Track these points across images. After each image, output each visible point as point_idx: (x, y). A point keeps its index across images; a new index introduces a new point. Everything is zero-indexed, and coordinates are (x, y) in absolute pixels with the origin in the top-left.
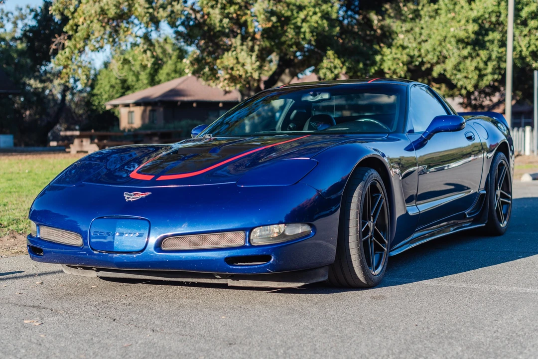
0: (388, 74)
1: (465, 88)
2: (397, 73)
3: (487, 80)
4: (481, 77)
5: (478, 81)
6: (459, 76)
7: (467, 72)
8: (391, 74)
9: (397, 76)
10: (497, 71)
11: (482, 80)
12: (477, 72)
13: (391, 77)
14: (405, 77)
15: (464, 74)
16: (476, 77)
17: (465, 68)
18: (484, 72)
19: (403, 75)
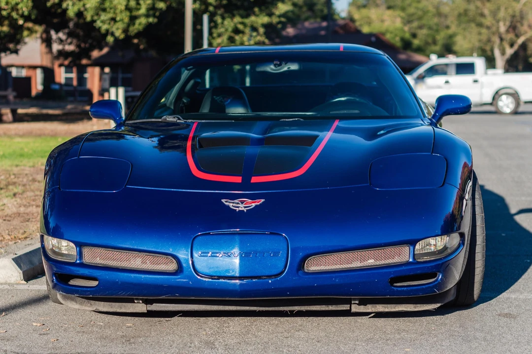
0: (5, 10)
1: (113, 34)
2: (17, 10)
3: (140, 24)
4: (133, 19)
5: (129, 25)
6: (104, 16)
7: (115, 13)
8: (9, 11)
9: (18, 14)
10: (151, 12)
11: (134, 24)
12: (128, 13)
13: (9, 14)
14: (30, 15)
15: (110, 15)
16: (126, 20)
17: (112, 6)
18: (135, 13)
19: (26, 13)
